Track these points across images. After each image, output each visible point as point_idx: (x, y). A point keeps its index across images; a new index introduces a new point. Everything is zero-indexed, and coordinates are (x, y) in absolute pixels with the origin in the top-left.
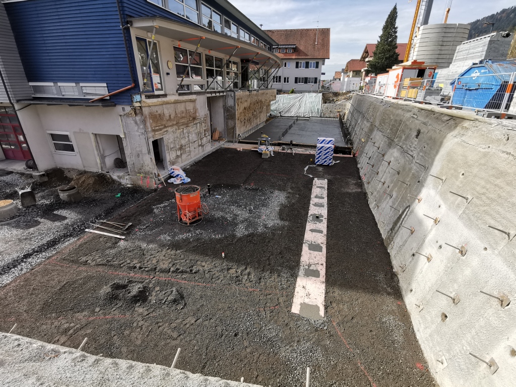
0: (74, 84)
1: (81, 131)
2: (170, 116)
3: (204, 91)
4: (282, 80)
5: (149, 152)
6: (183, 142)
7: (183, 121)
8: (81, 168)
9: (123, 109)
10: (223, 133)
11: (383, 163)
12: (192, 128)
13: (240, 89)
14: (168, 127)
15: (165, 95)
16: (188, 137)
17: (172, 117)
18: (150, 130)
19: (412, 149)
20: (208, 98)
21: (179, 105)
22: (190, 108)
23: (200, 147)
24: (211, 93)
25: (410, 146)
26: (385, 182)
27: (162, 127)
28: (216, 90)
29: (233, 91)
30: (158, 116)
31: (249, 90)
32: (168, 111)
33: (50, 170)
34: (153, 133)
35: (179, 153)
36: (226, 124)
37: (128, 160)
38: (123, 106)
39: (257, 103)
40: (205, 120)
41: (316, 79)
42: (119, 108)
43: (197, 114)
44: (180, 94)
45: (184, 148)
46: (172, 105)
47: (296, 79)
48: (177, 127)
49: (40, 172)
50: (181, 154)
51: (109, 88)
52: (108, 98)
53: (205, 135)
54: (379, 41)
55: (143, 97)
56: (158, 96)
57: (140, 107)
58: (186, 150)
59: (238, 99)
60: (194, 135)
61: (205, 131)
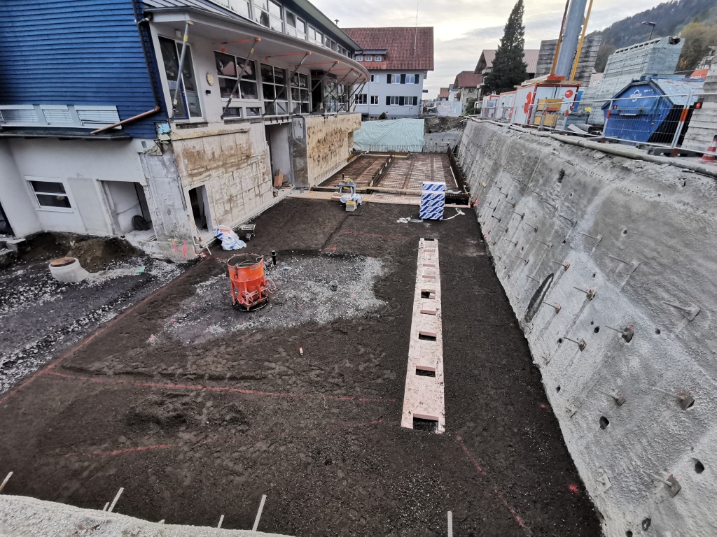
0: (65, 107)
1: (80, 177)
2: (213, 154)
3: (260, 116)
4: (369, 99)
5: (185, 207)
6: (234, 191)
7: (232, 160)
8: (82, 231)
9: (144, 144)
10: (289, 176)
11: (513, 216)
12: (245, 170)
13: (311, 113)
14: (211, 169)
15: (205, 124)
16: (241, 183)
17: (216, 156)
18: (185, 174)
19: (554, 197)
20: (267, 127)
21: (226, 138)
22: (241, 142)
23: (258, 197)
24: (271, 119)
25: (551, 193)
26: (517, 242)
27: (203, 170)
28: (277, 116)
29: (302, 117)
30: (196, 154)
31: (323, 115)
32: (210, 146)
33: (34, 235)
34: (190, 179)
35: (228, 207)
36: (294, 164)
37: (153, 218)
38: (143, 140)
39: (336, 133)
40: (263, 159)
41: (415, 98)
42: (137, 143)
43: (252, 151)
44: (226, 122)
45: (235, 199)
46: (216, 138)
47: (388, 98)
48: (224, 170)
49: (17, 239)
50: (231, 208)
51: (121, 113)
52: (120, 127)
53: (264, 179)
54: (500, 45)
55: (173, 125)
56: (195, 125)
57: (169, 141)
58: (239, 202)
59: (309, 128)
60: (248, 181)
61: (263, 174)
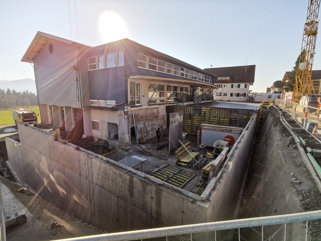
0: (104, 101)
1: (103, 121)
2: (142, 116)
3: (164, 103)
4: (223, 94)
5: (128, 133)
6: (149, 129)
7: (150, 118)
8: (100, 137)
12: (155, 122)
14: (141, 121)
15: (141, 106)
16: (152, 126)
18: (130, 122)
20: (167, 107)
21: (148, 110)
22: (155, 112)
24: (169, 104)
27: (137, 121)
28: (172, 102)
30: (135, 116)
32: (141, 113)
34: (132, 124)
37: (119, 136)
38: (120, 111)
40: (164, 118)
41: (245, 94)
43: (159, 115)
44: (149, 105)
45: (149, 132)
46: (144, 110)
47: (232, 94)
48: (146, 121)
51: (116, 103)
52: (115, 107)
54: (293, 70)
55: (129, 107)
56: (137, 106)
57: (127, 111)
